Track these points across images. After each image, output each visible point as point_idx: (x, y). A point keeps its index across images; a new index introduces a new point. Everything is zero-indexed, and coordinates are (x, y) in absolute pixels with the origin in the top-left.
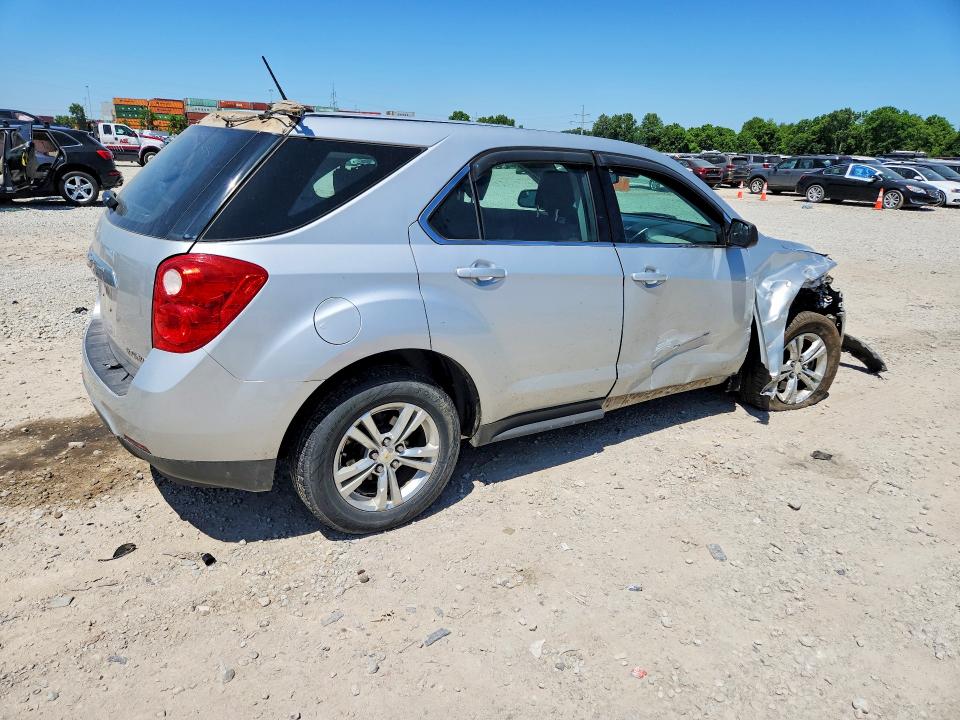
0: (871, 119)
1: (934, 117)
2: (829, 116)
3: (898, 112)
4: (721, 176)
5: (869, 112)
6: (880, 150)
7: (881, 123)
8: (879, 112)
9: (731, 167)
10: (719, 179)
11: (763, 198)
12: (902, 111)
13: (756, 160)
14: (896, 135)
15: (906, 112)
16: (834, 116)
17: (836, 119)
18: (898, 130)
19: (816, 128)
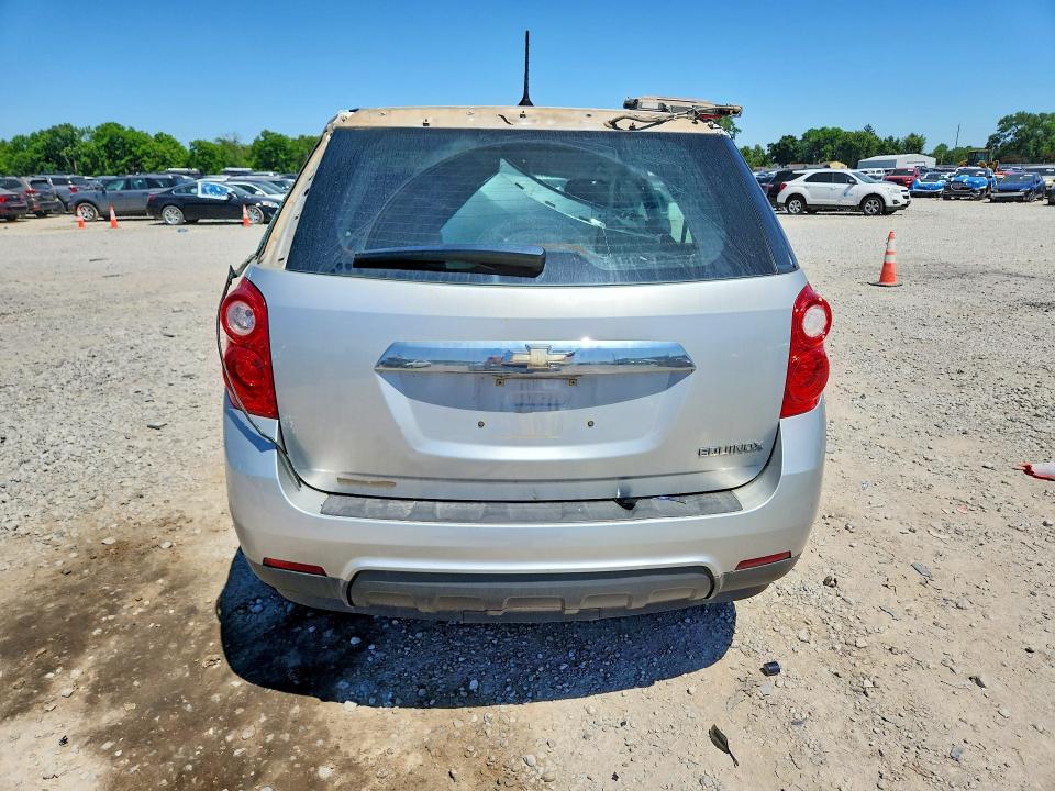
0: (98, 135)
1: (161, 134)
2: (49, 131)
3: (123, 128)
4: (25, 204)
5: (93, 128)
6: (120, 168)
7: (111, 139)
8: (105, 128)
9: (33, 192)
10: (24, 208)
11: (114, 226)
12: (127, 129)
13: (56, 182)
14: (131, 152)
15: (132, 130)
16: (54, 132)
17: (58, 135)
18: (131, 147)
19: (38, 145)
